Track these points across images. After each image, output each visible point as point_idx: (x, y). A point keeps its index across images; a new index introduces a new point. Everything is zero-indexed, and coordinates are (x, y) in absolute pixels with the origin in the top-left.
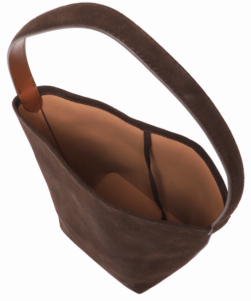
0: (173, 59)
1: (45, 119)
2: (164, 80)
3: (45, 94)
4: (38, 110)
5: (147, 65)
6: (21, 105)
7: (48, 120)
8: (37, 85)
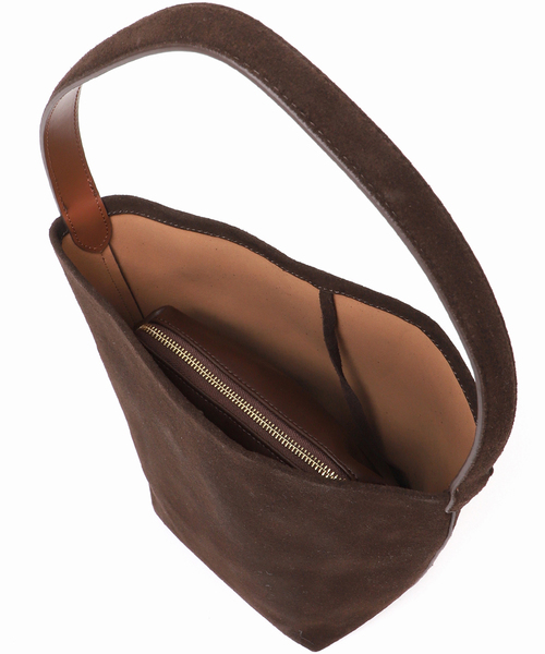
0: (365, 115)
1: (120, 267)
2: (341, 157)
3: (117, 214)
4: (104, 249)
5: (304, 124)
6: (69, 236)
7: (125, 270)
8: (102, 195)
